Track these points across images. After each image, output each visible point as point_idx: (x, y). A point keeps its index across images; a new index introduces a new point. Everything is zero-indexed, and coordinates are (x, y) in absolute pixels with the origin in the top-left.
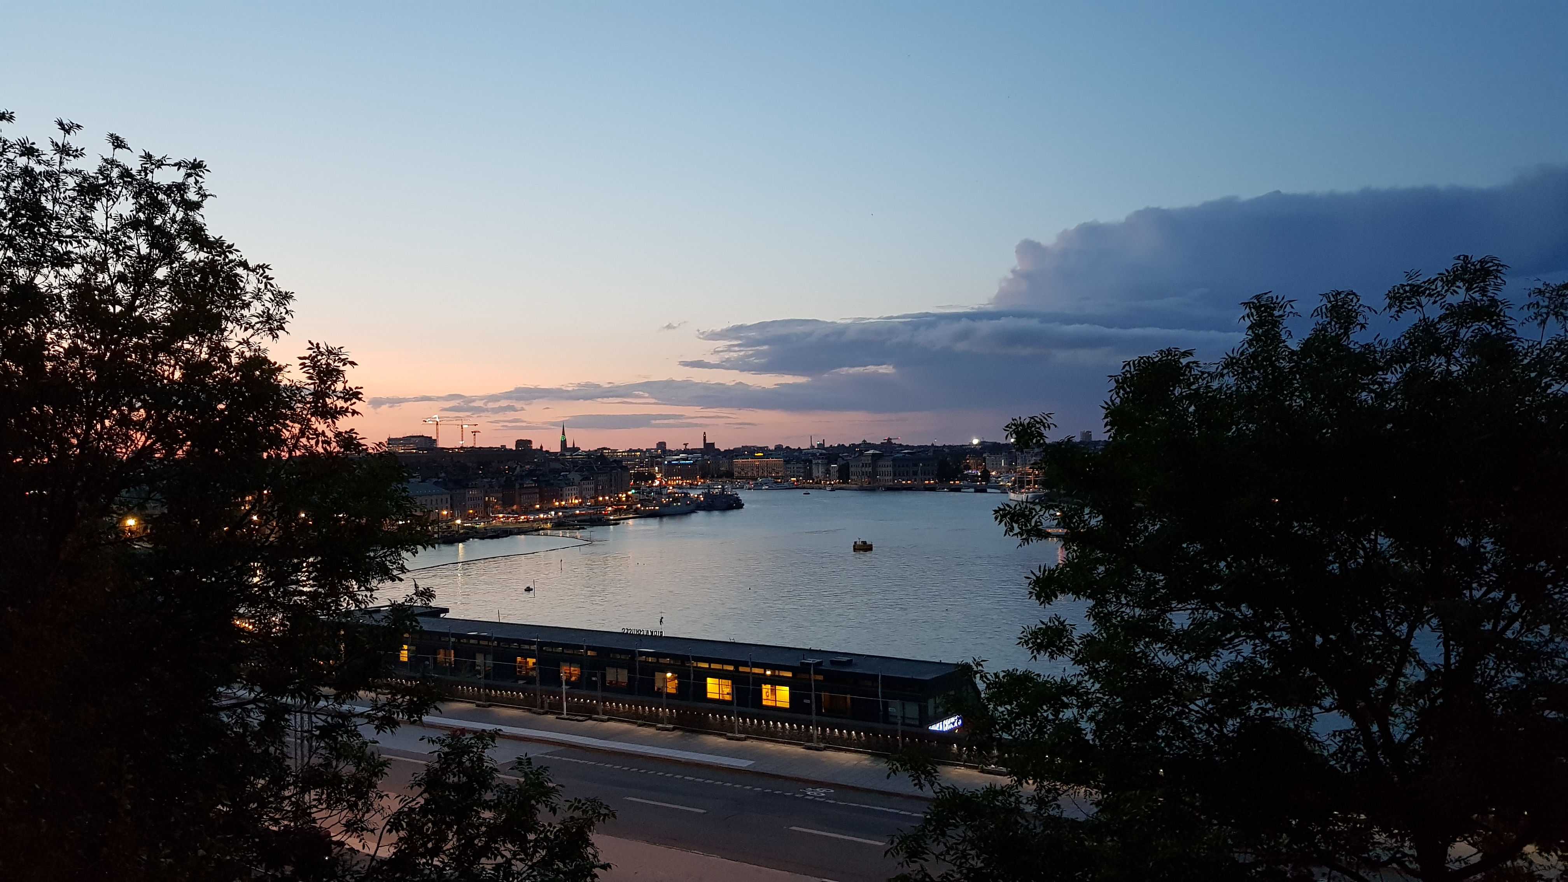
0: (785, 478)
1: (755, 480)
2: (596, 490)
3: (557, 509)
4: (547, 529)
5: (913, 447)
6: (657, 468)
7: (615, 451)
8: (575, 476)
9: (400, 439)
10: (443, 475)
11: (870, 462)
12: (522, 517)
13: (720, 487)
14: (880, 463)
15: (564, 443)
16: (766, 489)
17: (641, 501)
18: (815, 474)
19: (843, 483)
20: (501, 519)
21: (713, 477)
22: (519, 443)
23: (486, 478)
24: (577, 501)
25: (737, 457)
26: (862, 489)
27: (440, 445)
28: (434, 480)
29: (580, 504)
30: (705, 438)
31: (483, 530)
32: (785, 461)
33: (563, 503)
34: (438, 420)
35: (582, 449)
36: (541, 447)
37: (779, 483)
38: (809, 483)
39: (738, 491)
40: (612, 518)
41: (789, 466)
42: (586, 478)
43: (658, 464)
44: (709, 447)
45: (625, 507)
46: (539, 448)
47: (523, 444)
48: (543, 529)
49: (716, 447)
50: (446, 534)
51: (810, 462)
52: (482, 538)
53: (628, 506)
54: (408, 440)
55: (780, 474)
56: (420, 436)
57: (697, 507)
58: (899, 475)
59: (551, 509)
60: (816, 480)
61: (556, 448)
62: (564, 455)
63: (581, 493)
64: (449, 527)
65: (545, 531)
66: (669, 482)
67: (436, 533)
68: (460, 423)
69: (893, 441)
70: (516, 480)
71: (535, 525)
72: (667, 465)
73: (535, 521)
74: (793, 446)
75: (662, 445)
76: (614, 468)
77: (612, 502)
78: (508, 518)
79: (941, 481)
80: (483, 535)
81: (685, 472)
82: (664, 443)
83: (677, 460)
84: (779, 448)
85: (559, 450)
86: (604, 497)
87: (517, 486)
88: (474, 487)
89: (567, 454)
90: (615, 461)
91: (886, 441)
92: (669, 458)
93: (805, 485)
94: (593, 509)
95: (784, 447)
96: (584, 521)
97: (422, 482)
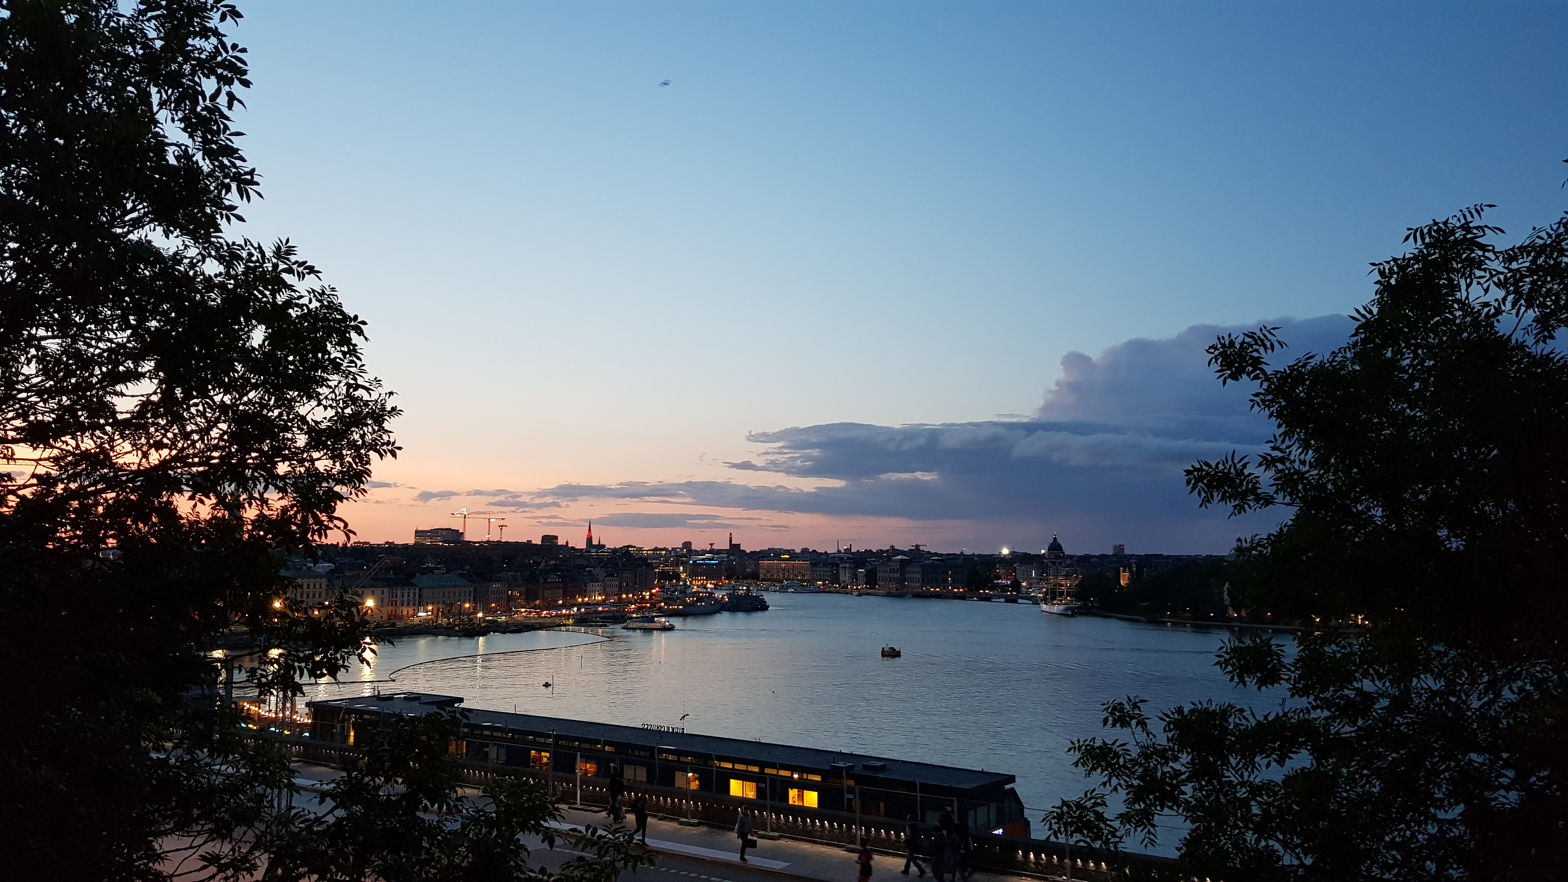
0: (812, 582)
1: (780, 583)
2: (620, 587)
3: (579, 606)
4: (569, 625)
5: (941, 555)
6: (681, 568)
7: (641, 549)
8: (600, 572)
9: (428, 531)
10: (467, 567)
11: (898, 568)
12: (545, 612)
13: (745, 588)
14: (909, 569)
15: (589, 539)
16: (792, 592)
17: (665, 600)
18: (842, 578)
19: (870, 588)
20: (523, 613)
21: (738, 578)
22: (545, 538)
23: (511, 572)
24: (600, 598)
25: (763, 558)
26: (889, 595)
27: (467, 538)
28: (460, 572)
29: (604, 601)
30: (731, 538)
31: (505, 625)
32: (811, 564)
33: (586, 599)
34: (466, 513)
35: (607, 547)
36: (567, 543)
37: (805, 586)
38: (835, 587)
39: (763, 593)
40: (634, 615)
41: (814, 569)
42: (612, 575)
43: (684, 564)
44: (735, 548)
45: (648, 605)
46: (565, 544)
47: (549, 540)
48: (565, 625)
49: (742, 548)
50: (467, 627)
51: (838, 565)
52: (504, 632)
53: (651, 604)
54: (435, 532)
55: (806, 578)
56: (447, 529)
57: (719, 608)
58: (928, 582)
59: (573, 605)
60: (842, 585)
61: (582, 545)
62: (590, 552)
63: (605, 589)
64: (471, 620)
65: (568, 627)
66: (694, 583)
67: (456, 625)
68: (487, 516)
69: (921, 548)
70: (540, 575)
71: (557, 621)
72: (693, 564)
73: (557, 616)
74: (820, 550)
75: (687, 545)
76: (639, 565)
77: (635, 600)
78: (530, 613)
79: (970, 590)
80: (504, 629)
81: (710, 572)
82: (690, 543)
83: (703, 560)
84: (805, 551)
85: (584, 546)
86: (627, 594)
87: (541, 580)
88: (497, 581)
89: (592, 550)
90: (640, 558)
91: (914, 548)
92: (694, 558)
93: (832, 589)
94: (616, 606)
95: (810, 551)
96: (607, 618)
97: (447, 573)
